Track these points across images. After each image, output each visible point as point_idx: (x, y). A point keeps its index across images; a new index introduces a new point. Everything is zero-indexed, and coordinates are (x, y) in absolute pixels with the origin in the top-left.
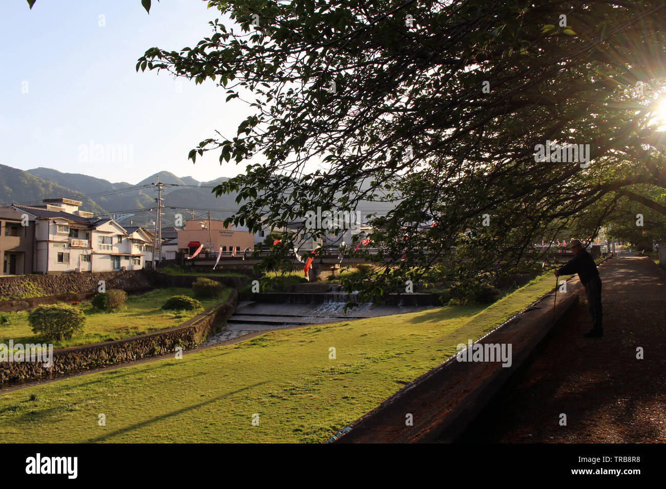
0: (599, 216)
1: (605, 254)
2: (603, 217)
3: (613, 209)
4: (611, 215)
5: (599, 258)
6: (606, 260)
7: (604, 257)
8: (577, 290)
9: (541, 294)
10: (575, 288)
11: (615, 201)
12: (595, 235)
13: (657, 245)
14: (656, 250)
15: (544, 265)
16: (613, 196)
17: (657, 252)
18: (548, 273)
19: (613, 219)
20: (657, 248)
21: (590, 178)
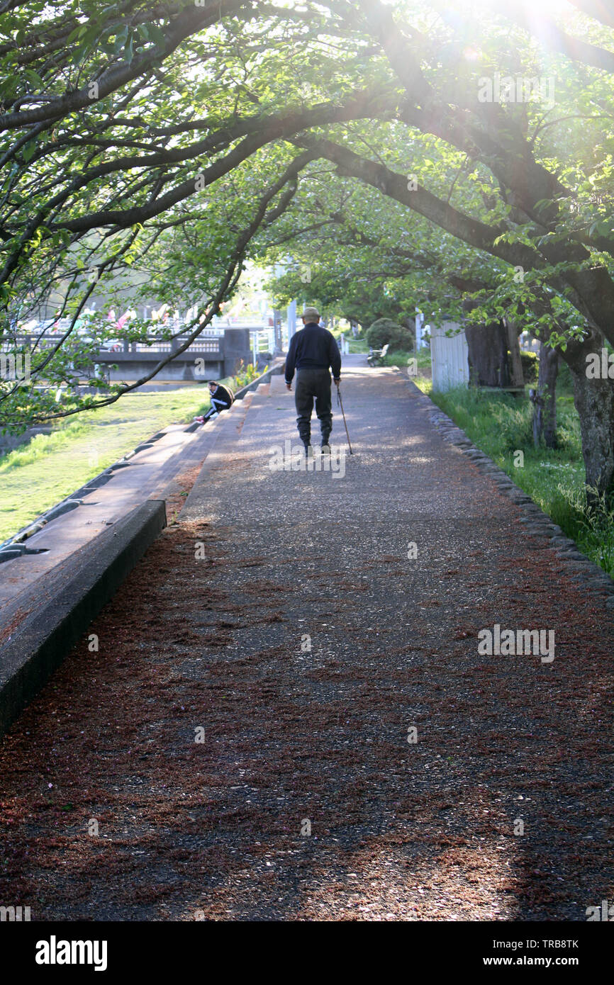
0: (243, 226)
1: (266, 358)
2: (253, 229)
3: (286, 201)
4: (279, 223)
5: (245, 370)
6: (267, 380)
7: (260, 368)
8: (163, 485)
9: (50, 499)
10: (160, 478)
11: (291, 175)
12: (226, 292)
13: (427, 327)
14: (424, 344)
15: (62, 397)
16: (288, 159)
17: (427, 351)
18: (74, 425)
19: (287, 238)
20: (426, 338)
21: (205, 91)
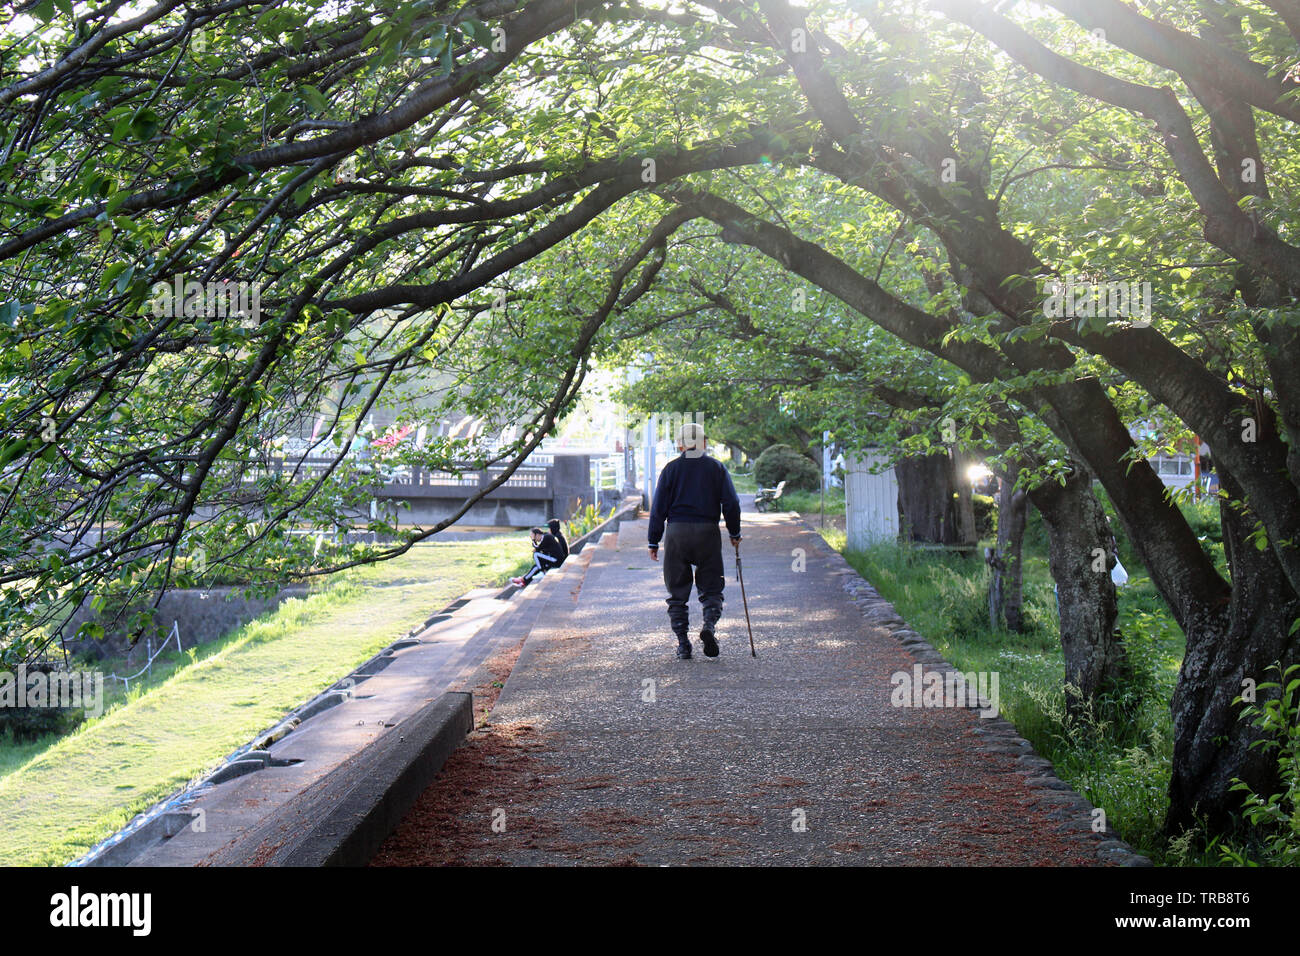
0: (589, 310)
1: (613, 497)
2: (603, 313)
3: (650, 278)
4: (640, 307)
5: (583, 513)
6: (615, 527)
7: (604, 511)
8: (468, 672)
9: (304, 690)
10: (462, 662)
11: (659, 240)
12: (562, 404)
13: (840, 457)
14: (835, 481)
15: (324, 546)
16: (652, 219)
17: (841, 491)
18: (341, 586)
19: (651, 325)
20: (840, 474)
21: (544, 121)
